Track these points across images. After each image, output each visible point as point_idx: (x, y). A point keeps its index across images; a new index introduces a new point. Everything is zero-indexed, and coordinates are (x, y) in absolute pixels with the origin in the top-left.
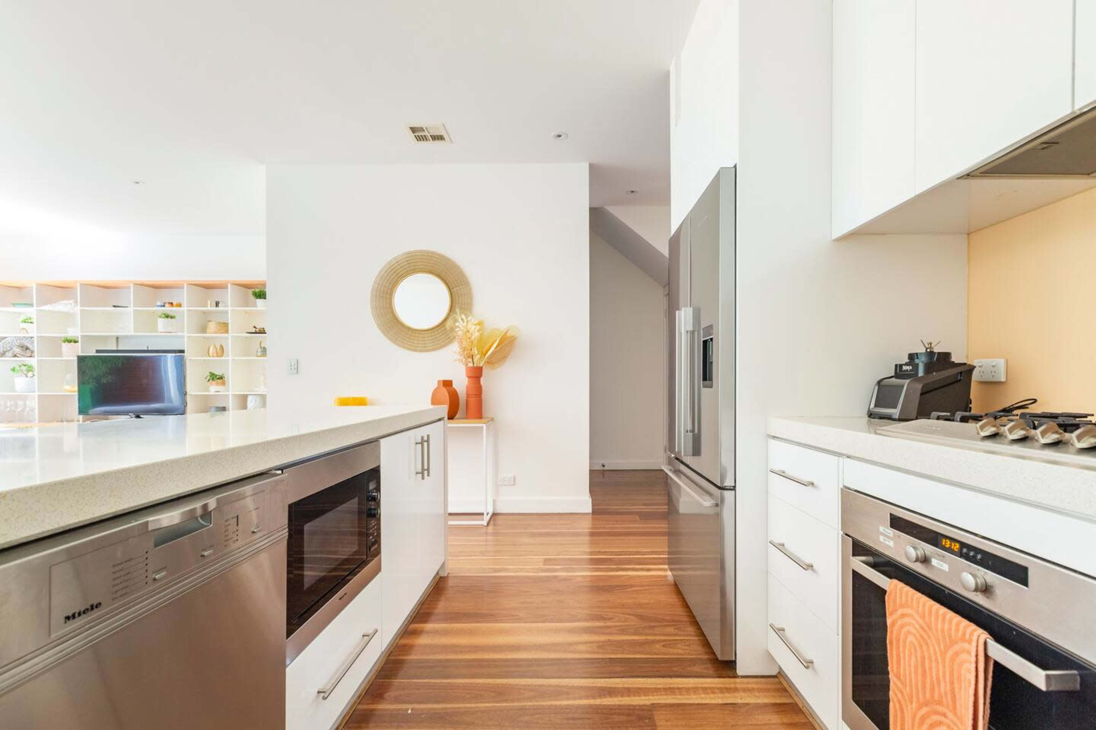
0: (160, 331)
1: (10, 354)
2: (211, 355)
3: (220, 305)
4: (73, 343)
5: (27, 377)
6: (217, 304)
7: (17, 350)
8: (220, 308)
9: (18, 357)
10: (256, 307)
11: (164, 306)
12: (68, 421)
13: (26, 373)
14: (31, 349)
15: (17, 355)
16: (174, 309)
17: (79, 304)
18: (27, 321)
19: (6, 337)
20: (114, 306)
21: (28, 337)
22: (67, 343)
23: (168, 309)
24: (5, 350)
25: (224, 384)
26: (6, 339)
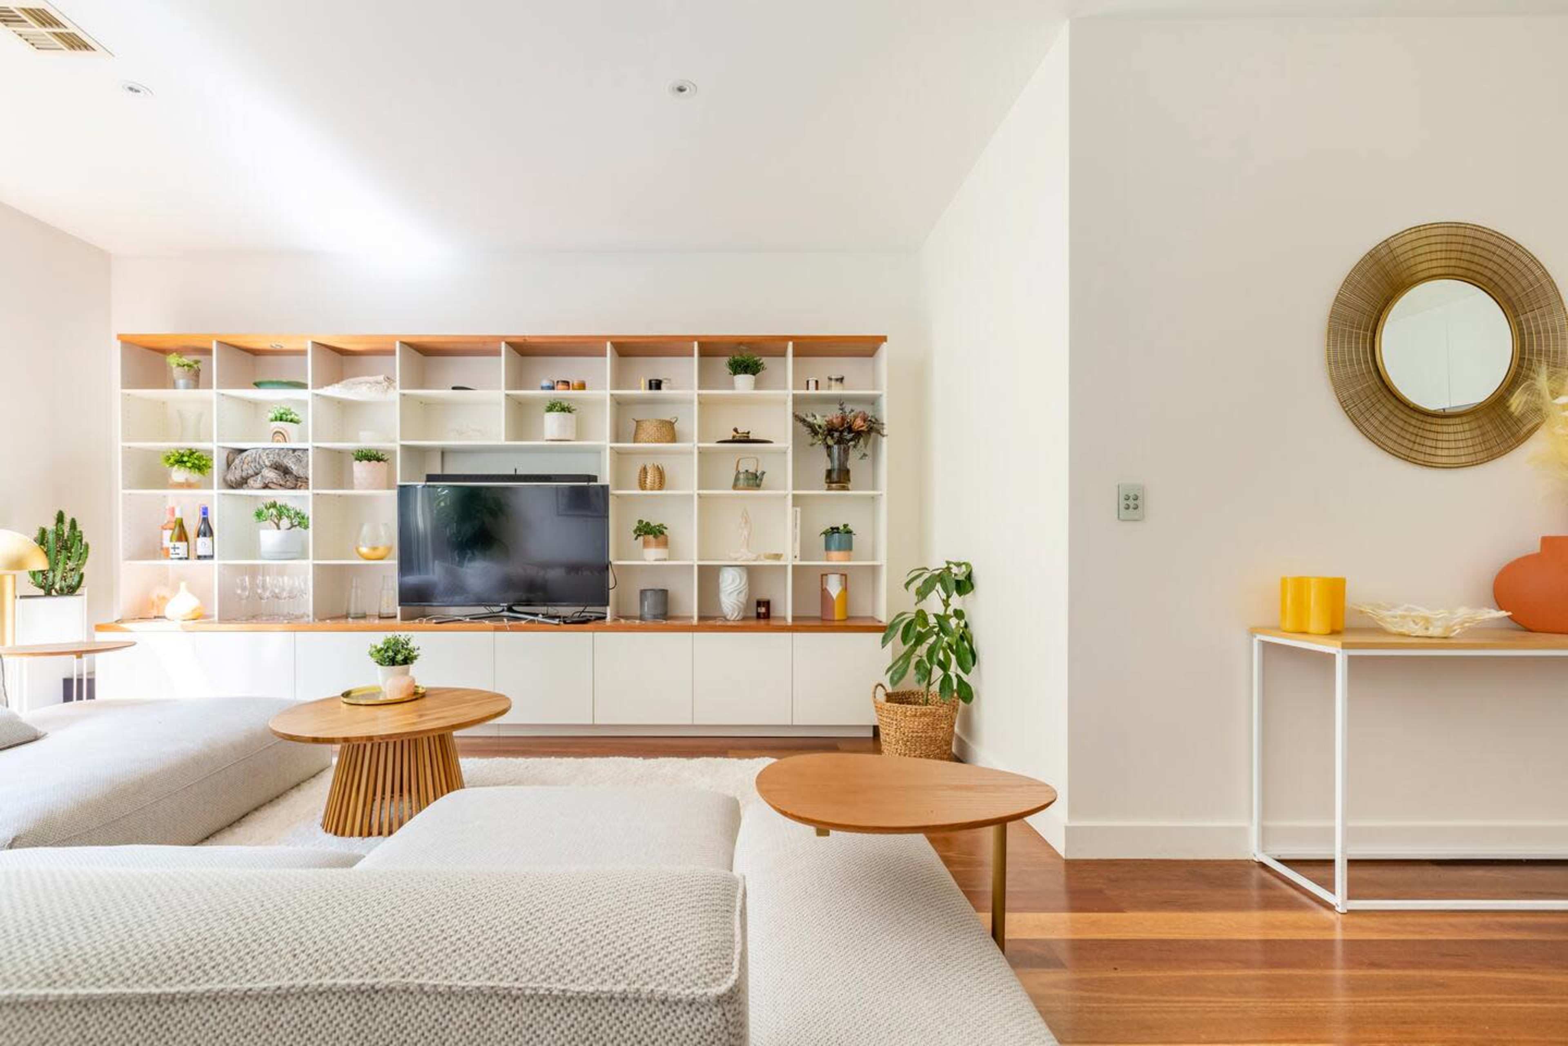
0: (548, 435)
1: (258, 482)
2: (648, 486)
3: (663, 386)
4: (374, 462)
5: (279, 528)
6: (656, 385)
7: (271, 475)
8: (664, 391)
9: (270, 488)
10: (733, 388)
11: (553, 388)
12: (356, 618)
13: (276, 521)
14: (295, 473)
15: (270, 485)
16: (571, 393)
17: (398, 383)
18: (284, 417)
19: (245, 450)
20: (454, 388)
21: (288, 449)
22: (365, 462)
23: (560, 393)
24: (244, 474)
25: (665, 544)
26: (245, 454)
